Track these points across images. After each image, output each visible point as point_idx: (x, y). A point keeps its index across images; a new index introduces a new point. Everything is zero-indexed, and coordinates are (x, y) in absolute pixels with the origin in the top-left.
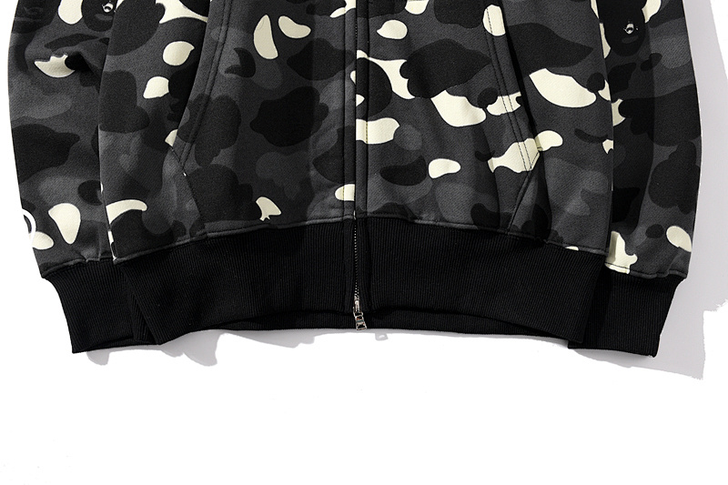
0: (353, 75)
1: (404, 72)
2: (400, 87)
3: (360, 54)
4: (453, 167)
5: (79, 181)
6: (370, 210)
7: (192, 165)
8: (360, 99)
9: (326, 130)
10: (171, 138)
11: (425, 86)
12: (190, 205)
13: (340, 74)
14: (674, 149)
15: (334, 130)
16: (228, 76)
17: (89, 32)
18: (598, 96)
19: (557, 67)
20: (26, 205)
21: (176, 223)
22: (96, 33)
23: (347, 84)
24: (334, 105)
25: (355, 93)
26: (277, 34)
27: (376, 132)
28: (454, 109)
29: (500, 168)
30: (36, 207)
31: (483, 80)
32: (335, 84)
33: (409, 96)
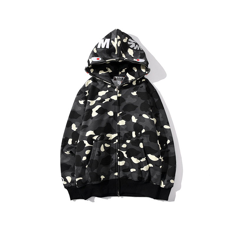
0: (117, 154)
1: (126, 153)
2: (125, 156)
3: (119, 150)
4: (135, 170)
5: (71, 173)
6: (121, 177)
7: (90, 171)
8: (119, 158)
9: (113, 163)
10: (87, 167)
11: (129, 156)
12: (90, 178)
13: (115, 153)
14: (172, 166)
15: (114, 163)
16: (96, 156)
17: (73, 146)
18: (159, 159)
19: (152, 154)
20: (62, 176)
21: (87, 180)
22: (74, 146)
23: (116, 155)
24: (114, 159)
25: (118, 156)
26: (104, 147)
27: (121, 163)
28: (135, 160)
29: (142, 170)
30: (64, 177)
31: (140, 155)
32: (114, 155)
33: (127, 158)
